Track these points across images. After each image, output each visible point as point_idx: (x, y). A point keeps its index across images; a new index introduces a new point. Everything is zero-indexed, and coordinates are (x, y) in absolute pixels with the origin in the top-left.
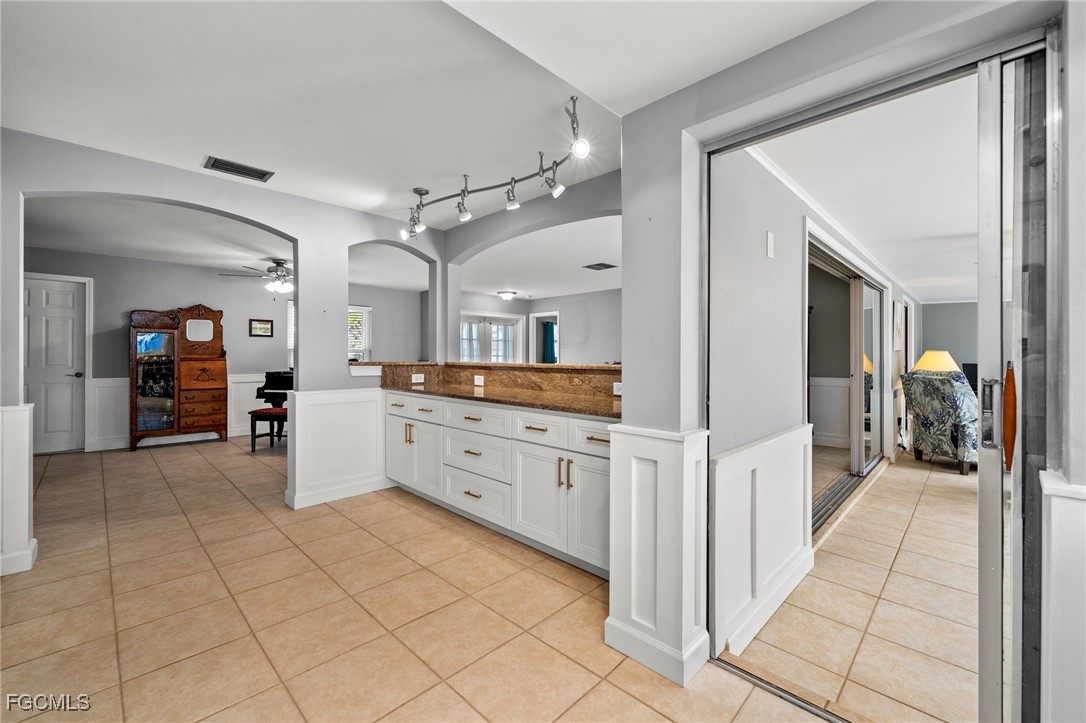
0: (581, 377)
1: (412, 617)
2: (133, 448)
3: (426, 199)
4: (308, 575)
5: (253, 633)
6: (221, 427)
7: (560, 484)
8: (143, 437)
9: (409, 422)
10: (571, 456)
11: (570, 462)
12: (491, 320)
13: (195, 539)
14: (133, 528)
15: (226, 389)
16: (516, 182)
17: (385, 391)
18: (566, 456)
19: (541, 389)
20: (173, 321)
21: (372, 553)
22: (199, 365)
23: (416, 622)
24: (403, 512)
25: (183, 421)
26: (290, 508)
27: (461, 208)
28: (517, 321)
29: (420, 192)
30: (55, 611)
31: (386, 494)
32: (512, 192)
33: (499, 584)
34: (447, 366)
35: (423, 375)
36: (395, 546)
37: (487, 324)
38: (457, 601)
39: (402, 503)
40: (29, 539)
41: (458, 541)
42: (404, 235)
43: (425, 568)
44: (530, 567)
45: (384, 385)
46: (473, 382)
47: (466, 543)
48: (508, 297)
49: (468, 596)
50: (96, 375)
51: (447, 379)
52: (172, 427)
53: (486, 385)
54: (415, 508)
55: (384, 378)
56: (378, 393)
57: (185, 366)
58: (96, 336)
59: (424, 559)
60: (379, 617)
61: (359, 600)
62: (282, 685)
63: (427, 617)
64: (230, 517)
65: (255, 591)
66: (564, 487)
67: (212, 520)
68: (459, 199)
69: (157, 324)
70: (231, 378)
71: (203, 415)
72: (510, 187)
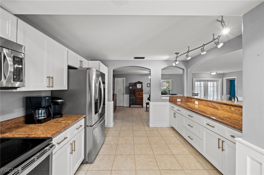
0: (235, 108)
1: (166, 169)
2: (130, 107)
3: (178, 55)
4: (148, 145)
5: (134, 155)
6: (142, 105)
7: (219, 147)
8: (131, 105)
9: (175, 112)
10: (224, 139)
11: (223, 142)
12: (208, 81)
13: (132, 129)
14: (125, 123)
15: (143, 97)
16: (204, 45)
17: (170, 103)
18: (222, 139)
19: (218, 109)
20: (135, 84)
21: (162, 145)
22: (139, 93)
23: (167, 171)
24: (172, 135)
25: (137, 103)
26: (149, 126)
27: (187, 56)
28: (218, 80)
29: (177, 54)
30: (113, 136)
31: (170, 129)
32: (203, 49)
33: (194, 171)
34: (187, 97)
35: (180, 99)
36: (168, 145)
37: (206, 82)
38: (179, 170)
39: (173, 132)
40: (113, 123)
41: (185, 150)
42: (174, 65)
43: (173, 155)
44: (207, 170)
45: (170, 102)
46: (195, 103)
47: (187, 151)
48: (214, 73)
49: (183, 170)
50: (125, 94)
51: (187, 101)
52: (135, 104)
53: (198, 105)
54: (176, 135)
55: (170, 100)
56: (168, 103)
57: (137, 93)
58: (125, 88)
59: (174, 152)
60: (158, 164)
61: (156, 157)
62: (135, 171)
63: (170, 170)
64: (139, 125)
65: (137, 145)
66: (221, 149)
67: (136, 125)
68: (187, 54)
69: (133, 85)
70: (144, 95)
71: (139, 102)
72: (202, 47)
